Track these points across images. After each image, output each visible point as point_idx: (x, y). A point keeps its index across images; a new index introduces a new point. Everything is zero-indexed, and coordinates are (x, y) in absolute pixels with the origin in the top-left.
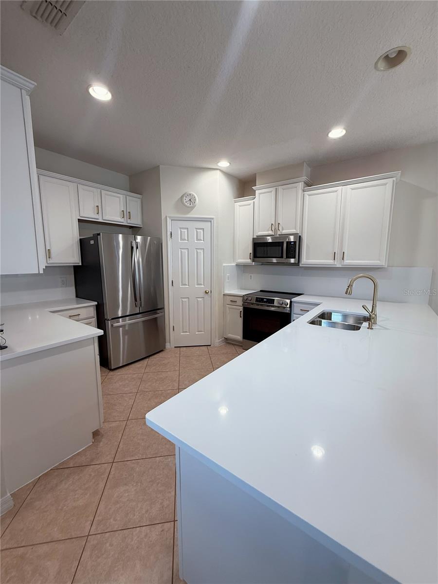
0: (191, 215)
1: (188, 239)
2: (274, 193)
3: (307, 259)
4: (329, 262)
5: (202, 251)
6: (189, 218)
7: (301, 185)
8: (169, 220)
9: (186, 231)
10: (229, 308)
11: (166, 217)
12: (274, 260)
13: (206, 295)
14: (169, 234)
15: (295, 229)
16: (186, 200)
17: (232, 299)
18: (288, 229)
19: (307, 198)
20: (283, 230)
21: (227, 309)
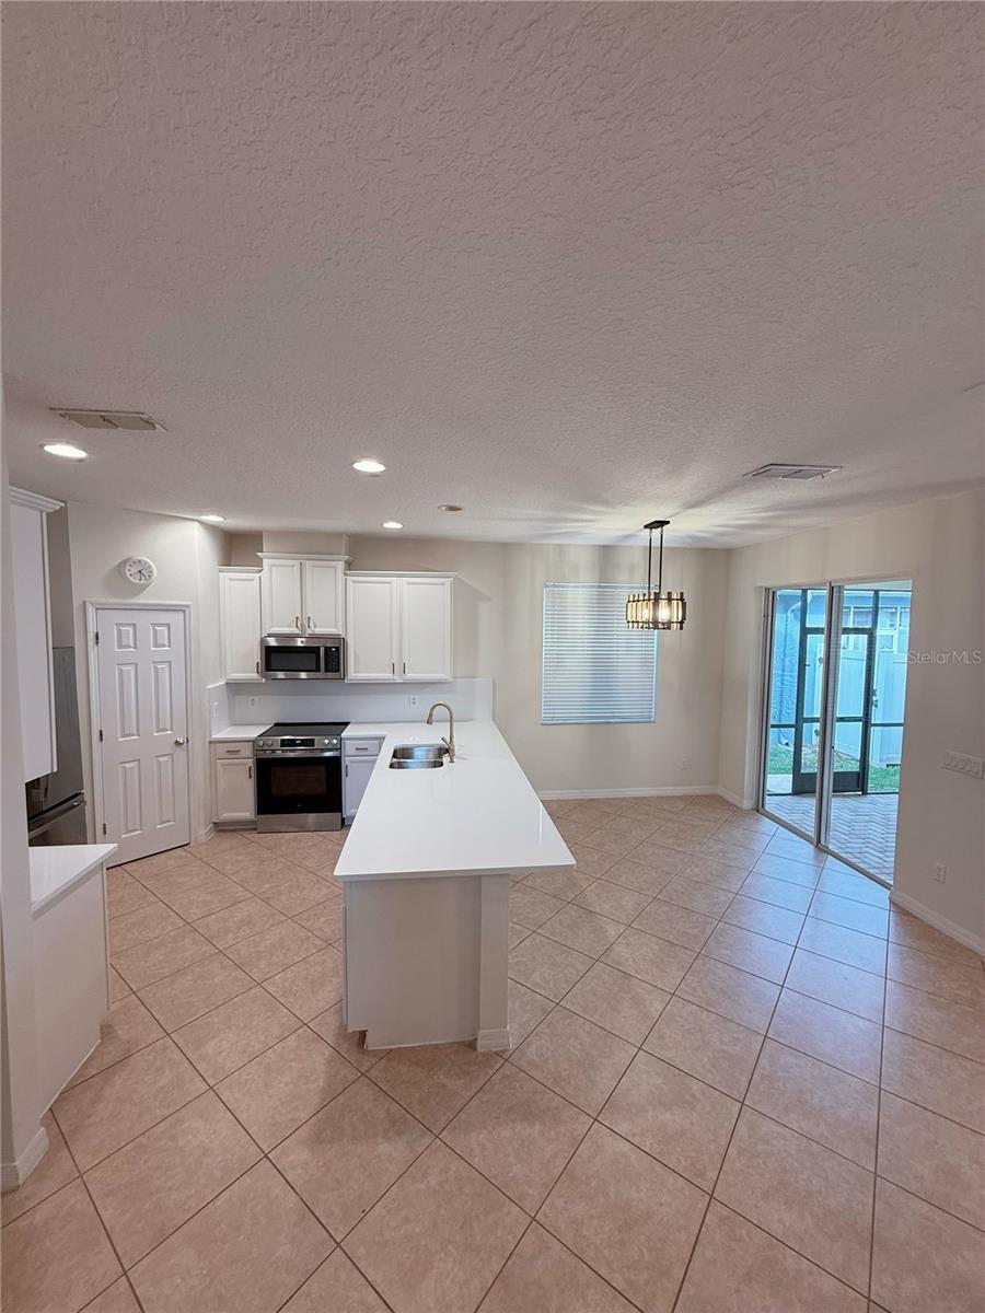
0: (140, 600)
1: (135, 644)
2: (297, 568)
3: (355, 672)
4: (388, 676)
5: (165, 666)
6: (139, 604)
7: (341, 565)
8: (90, 610)
9: (131, 630)
10: (223, 765)
11: (85, 602)
12: (303, 675)
13: (178, 749)
14: (91, 636)
15: (336, 627)
16: (129, 571)
17: (231, 748)
18: (324, 627)
19: (350, 584)
20: (315, 626)
21: (220, 768)
